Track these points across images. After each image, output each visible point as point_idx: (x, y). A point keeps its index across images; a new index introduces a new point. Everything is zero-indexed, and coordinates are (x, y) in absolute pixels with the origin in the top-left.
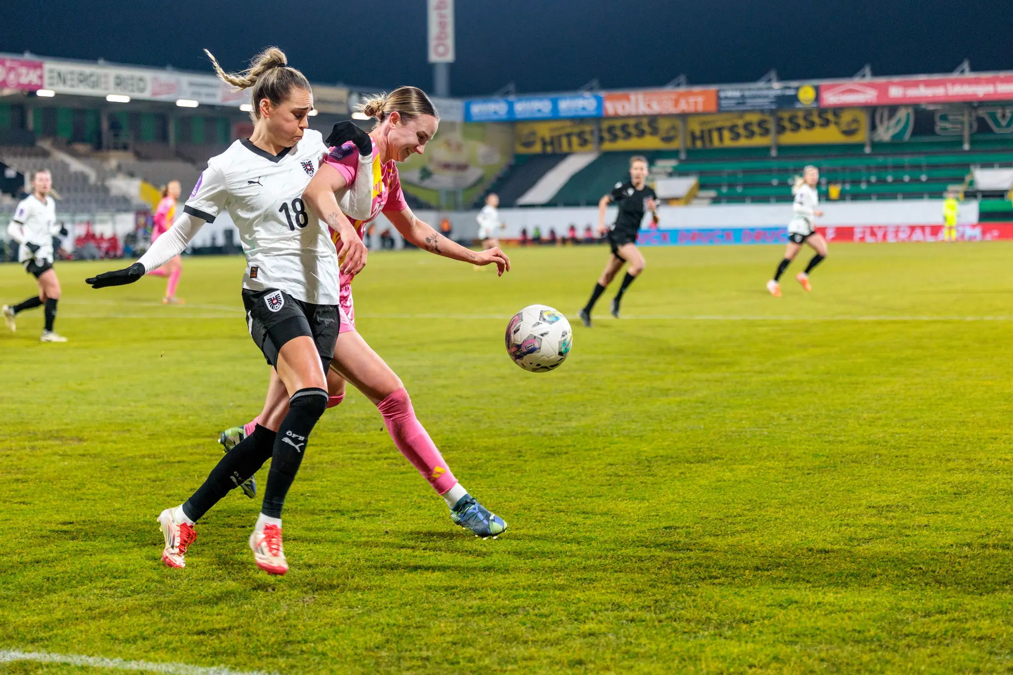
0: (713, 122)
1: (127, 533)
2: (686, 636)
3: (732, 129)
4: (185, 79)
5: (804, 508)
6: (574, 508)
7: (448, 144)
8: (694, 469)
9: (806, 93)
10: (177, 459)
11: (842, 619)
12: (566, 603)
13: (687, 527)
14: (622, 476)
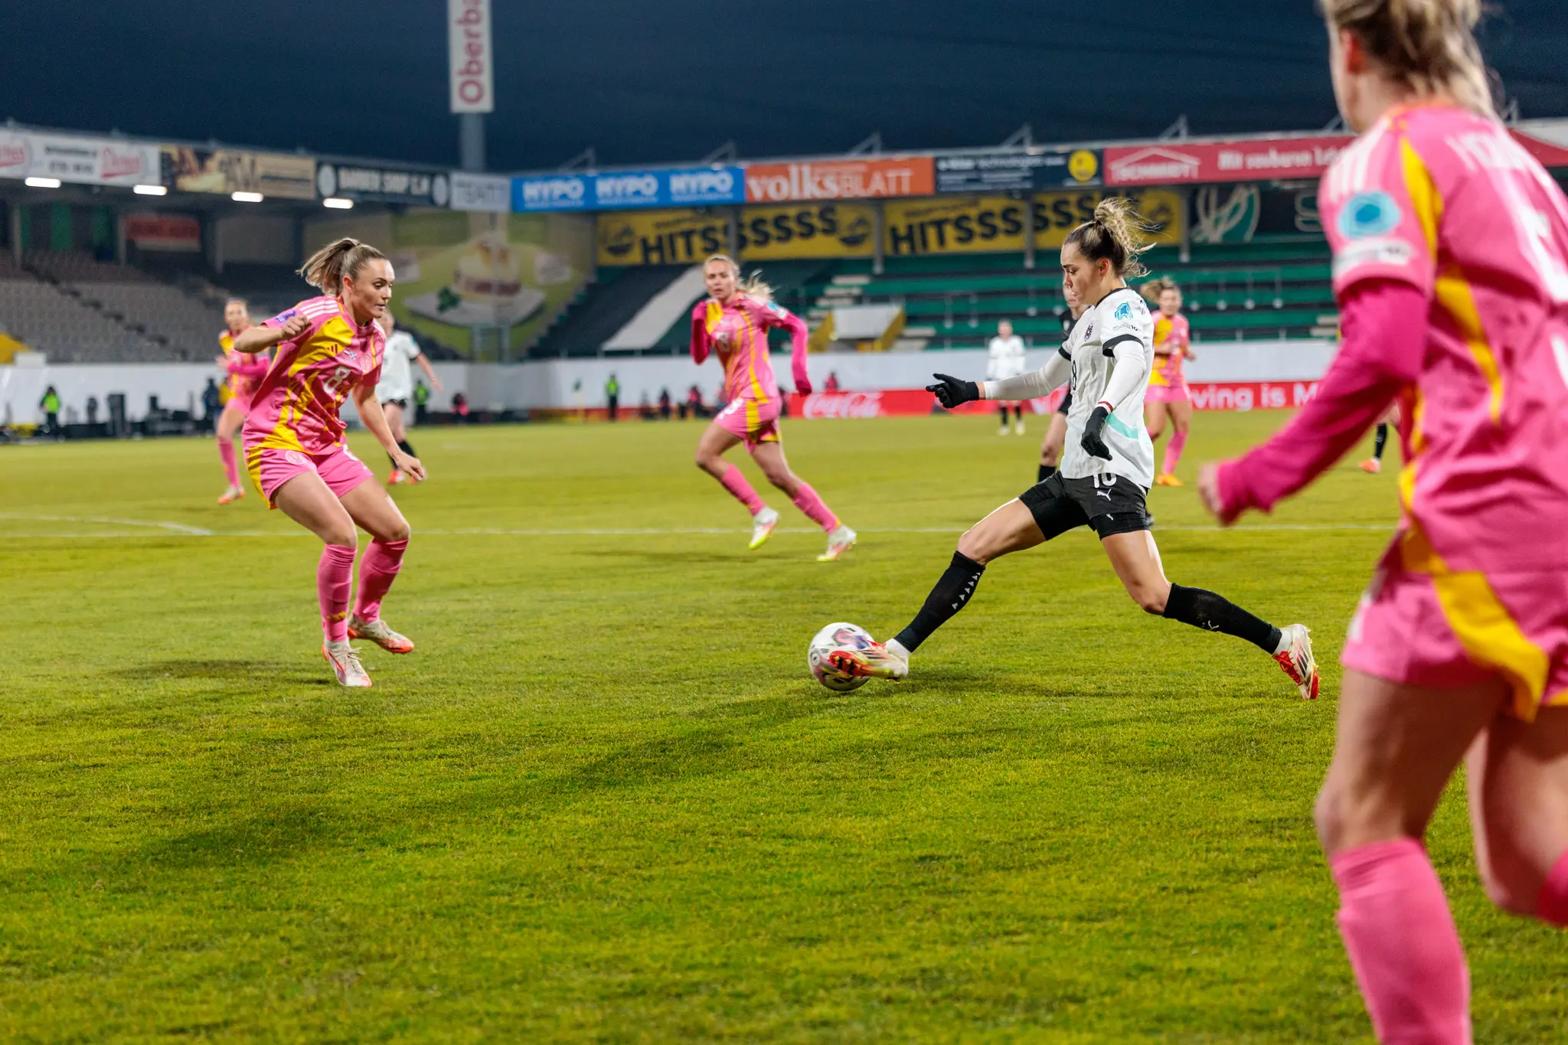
0: (929, 211)
1: (28, 878)
2: (979, 1024)
3: (959, 223)
4: (38, 142)
5: (1145, 825)
6: (766, 829)
7: (485, 249)
8: (955, 766)
9: (1083, 164)
10: (92, 761)
11: (1230, 994)
12: (777, 976)
13: (957, 857)
14: (838, 779)
